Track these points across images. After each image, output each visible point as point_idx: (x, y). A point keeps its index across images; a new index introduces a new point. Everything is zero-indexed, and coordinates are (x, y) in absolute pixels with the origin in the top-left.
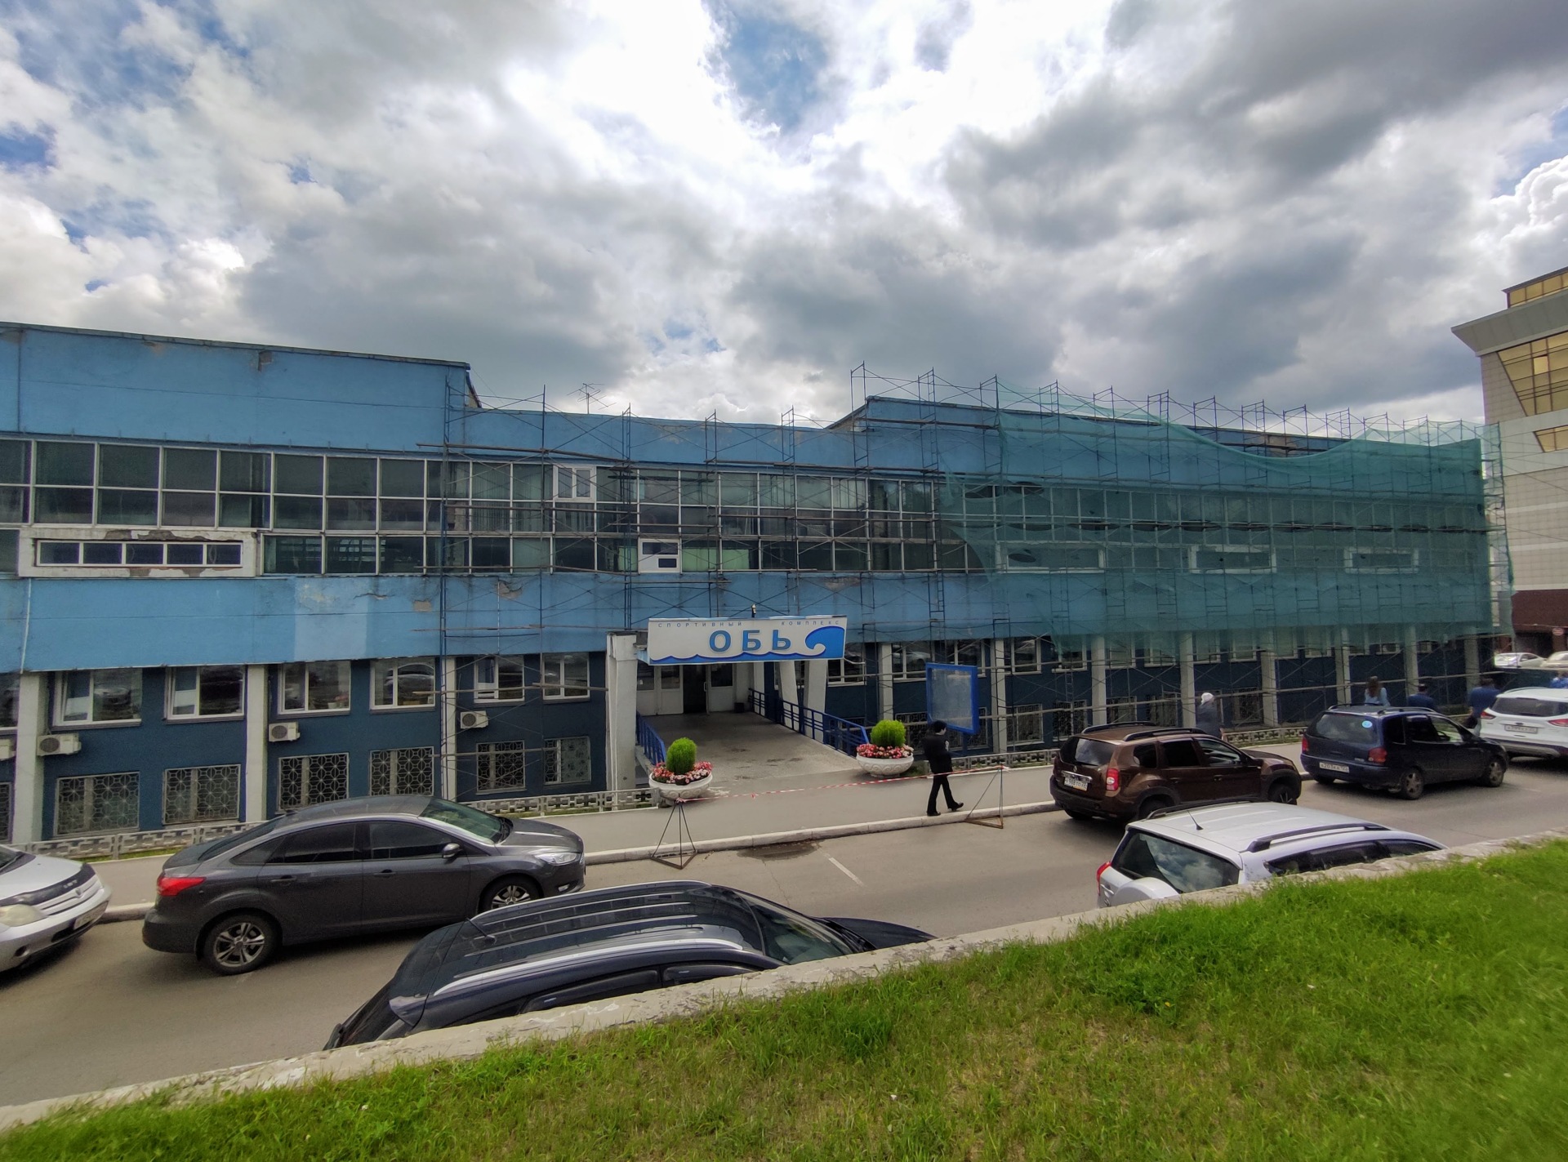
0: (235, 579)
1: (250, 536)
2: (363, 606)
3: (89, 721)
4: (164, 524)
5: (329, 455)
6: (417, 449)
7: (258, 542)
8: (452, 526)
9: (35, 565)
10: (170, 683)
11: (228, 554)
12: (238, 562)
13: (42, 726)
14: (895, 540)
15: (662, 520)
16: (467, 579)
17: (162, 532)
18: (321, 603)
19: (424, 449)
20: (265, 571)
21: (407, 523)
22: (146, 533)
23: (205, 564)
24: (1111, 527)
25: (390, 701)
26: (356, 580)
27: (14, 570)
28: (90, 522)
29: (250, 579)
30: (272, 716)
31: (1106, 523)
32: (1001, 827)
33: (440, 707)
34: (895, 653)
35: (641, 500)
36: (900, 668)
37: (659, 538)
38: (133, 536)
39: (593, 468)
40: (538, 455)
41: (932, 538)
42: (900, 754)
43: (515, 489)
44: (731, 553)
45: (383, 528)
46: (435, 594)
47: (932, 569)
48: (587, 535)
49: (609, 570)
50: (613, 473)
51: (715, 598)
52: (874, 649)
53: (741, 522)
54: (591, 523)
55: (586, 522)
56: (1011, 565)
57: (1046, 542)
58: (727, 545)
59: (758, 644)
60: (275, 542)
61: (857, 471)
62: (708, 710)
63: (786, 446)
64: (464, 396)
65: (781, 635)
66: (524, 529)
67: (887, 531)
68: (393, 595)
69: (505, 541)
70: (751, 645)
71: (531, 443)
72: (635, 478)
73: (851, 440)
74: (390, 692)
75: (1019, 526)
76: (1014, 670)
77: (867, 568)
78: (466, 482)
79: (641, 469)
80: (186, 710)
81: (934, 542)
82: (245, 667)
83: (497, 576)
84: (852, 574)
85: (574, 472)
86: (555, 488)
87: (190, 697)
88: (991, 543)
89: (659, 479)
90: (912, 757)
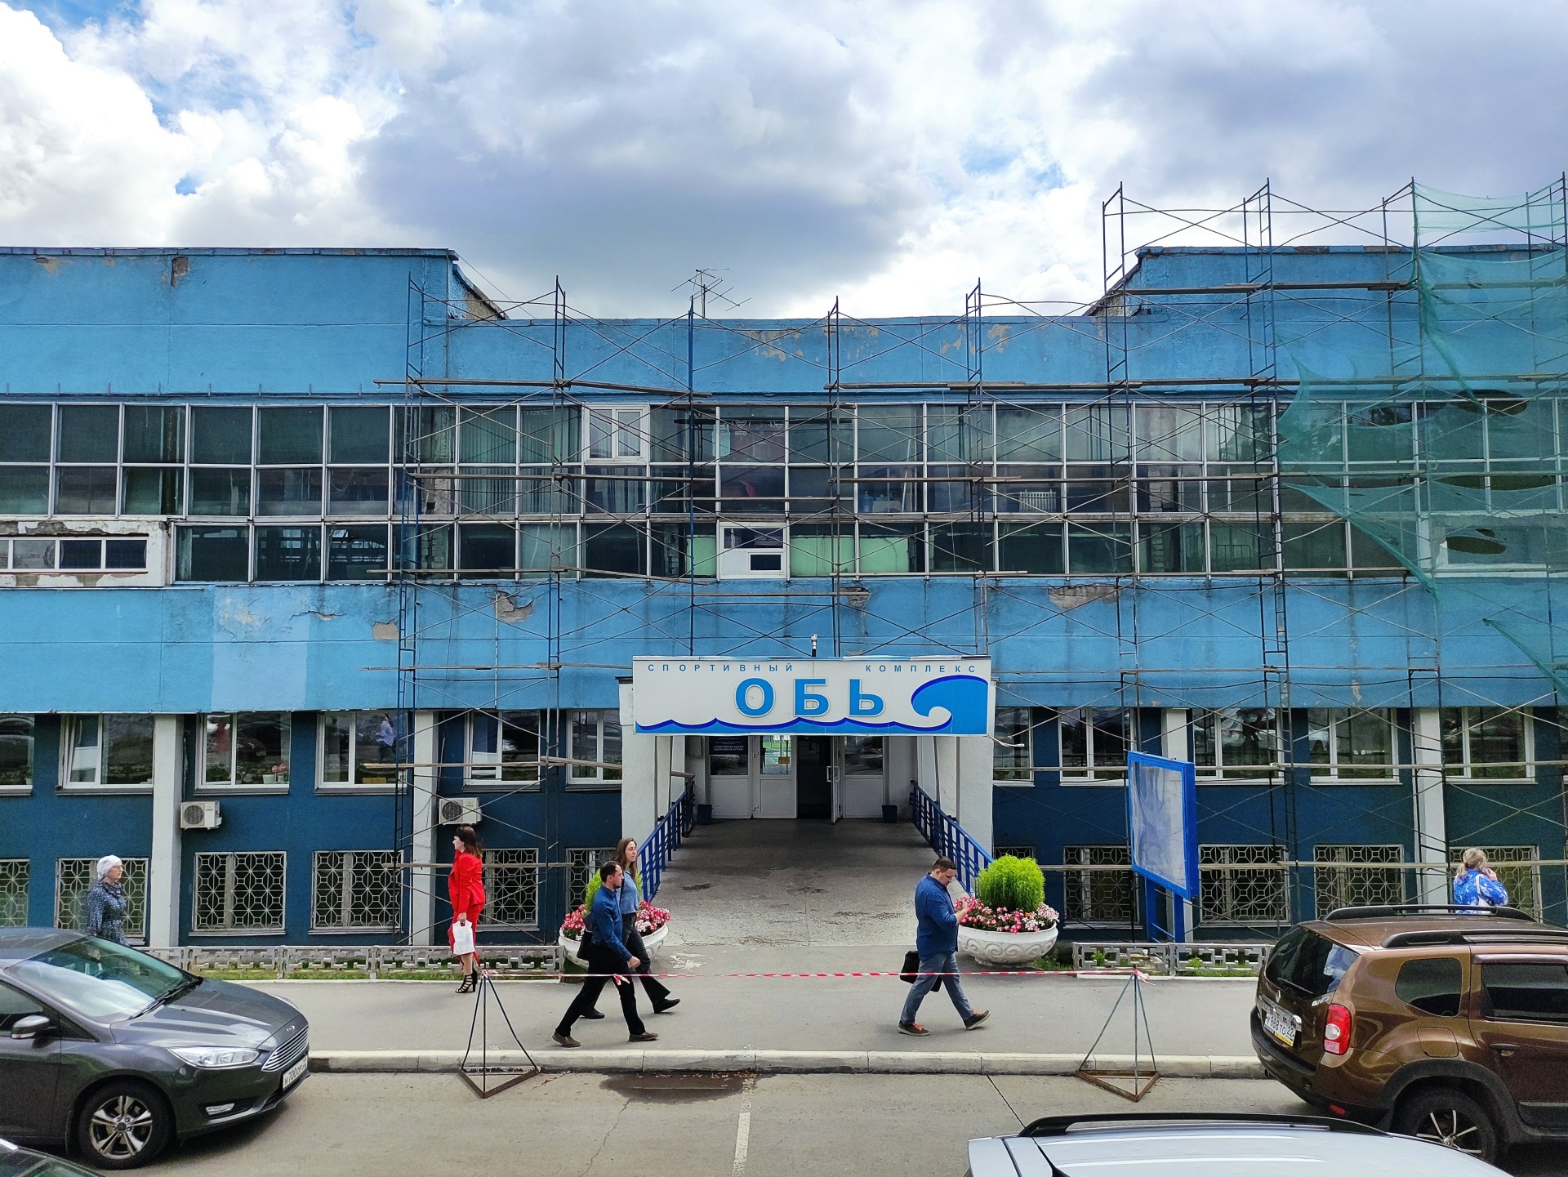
0: (139, 589)
1: (157, 527)
2: (303, 628)
4: (57, 511)
5: (260, 405)
6: (375, 389)
7: (169, 536)
8: (431, 506)
10: (66, 737)
11: (130, 553)
12: (144, 566)
14: (1190, 516)
15: (758, 491)
16: (450, 590)
17: (53, 524)
18: (247, 624)
19: (386, 389)
20: (178, 578)
21: (367, 505)
22: (34, 525)
23: (103, 568)
25: (344, 777)
26: (293, 591)
29: (158, 589)
30: (188, 790)
32: (1135, 1098)
33: (410, 791)
34: (1196, 728)
35: (722, 460)
36: (1209, 758)
37: (751, 520)
38: (22, 530)
39: (643, 408)
40: (559, 391)
41: (1272, 510)
42: (1032, 923)
43: (523, 447)
44: (876, 545)
45: (331, 512)
46: (403, 612)
47: (1272, 571)
48: (634, 518)
49: (670, 574)
50: (675, 415)
51: (845, 622)
52: (1152, 719)
53: (896, 491)
54: (641, 499)
55: (633, 496)
56: (1451, 561)
57: (1539, 512)
58: (868, 531)
59: (824, 704)
60: (191, 536)
61: (1111, 388)
62: (835, 815)
63: (972, 350)
64: (445, 302)
65: (865, 690)
66: (537, 510)
67: (1176, 498)
68: (343, 613)
69: (509, 530)
70: (810, 705)
71: (545, 373)
72: (713, 422)
73: (1101, 333)
74: (344, 761)
75: (1475, 482)
76: (1468, 773)
77: (1133, 569)
78: (451, 438)
79: (721, 407)
80: (82, 775)
81: (1275, 518)
82: (150, 719)
83: (496, 585)
84: (1104, 580)
85: (615, 416)
86: (586, 441)
87: (91, 757)
88: (1406, 516)
89: (755, 421)
90: (1053, 933)
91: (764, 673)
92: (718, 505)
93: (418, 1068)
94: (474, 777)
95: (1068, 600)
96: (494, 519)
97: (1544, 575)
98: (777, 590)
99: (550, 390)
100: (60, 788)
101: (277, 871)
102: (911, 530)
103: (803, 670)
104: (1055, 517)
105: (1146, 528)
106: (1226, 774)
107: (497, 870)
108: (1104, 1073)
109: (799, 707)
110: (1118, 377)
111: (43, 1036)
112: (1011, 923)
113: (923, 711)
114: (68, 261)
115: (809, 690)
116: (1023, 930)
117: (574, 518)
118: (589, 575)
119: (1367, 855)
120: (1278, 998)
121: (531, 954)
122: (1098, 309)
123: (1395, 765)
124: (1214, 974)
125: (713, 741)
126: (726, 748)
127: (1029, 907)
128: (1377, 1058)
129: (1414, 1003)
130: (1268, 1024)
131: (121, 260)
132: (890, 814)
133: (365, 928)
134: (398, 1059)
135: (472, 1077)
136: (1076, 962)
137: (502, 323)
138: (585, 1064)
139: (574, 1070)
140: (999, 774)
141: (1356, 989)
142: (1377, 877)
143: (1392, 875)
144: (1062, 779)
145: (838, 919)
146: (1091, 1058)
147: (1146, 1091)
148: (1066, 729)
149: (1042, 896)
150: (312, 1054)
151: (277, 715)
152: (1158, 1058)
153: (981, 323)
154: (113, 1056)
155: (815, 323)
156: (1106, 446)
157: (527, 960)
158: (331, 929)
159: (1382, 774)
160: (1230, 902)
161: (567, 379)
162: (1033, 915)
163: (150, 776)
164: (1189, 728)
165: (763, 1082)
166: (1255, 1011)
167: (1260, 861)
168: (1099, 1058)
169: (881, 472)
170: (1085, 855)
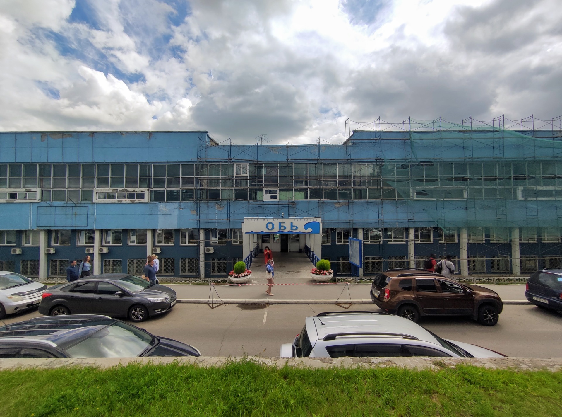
0: (143, 203)
1: (146, 190)
2: (176, 212)
3: (111, 244)
4: (126, 187)
5: (168, 164)
6: (191, 161)
7: (149, 192)
8: (202, 185)
9: (97, 199)
10: (129, 234)
11: (141, 196)
12: (144, 198)
13: (100, 245)
14: (364, 187)
15: (272, 182)
16: (207, 203)
17: (125, 189)
18: (165, 211)
19: (193, 160)
20: (151, 201)
21: (189, 185)
22: (121, 190)
23: (136, 199)
24: (470, 179)
25: (186, 243)
26: (174, 204)
27: (92, 201)
28: (109, 187)
29: (147, 203)
30: (154, 245)
31: (468, 177)
32: (347, 308)
33: (199, 245)
34: (365, 232)
35: (264, 175)
36: (367, 238)
37: (271, 188)
38: (119, 191)
39: (247, 164)
40: (229, 160)
41: (381, 186)
42: (327, 273)
43: (222, 173)
44: (297, 193)
45: (182, 187)
46: (197, 208)
47: (380, 199)
48: (246, 187)
49: (253, 200)
50: (254, 165)
51: (291, 211)
52: (356, 230)
53: (302, 182)
54: (247, 183)
55: (245, 183)
56: (417, 197)
57: (435, 187)
58: (296, 190)
59: (285, 228)
60: (153, 192)
61: (347, 160)
62: (289, 251)
63: (318, 152)
64: (206, 142)
65: (294, 225)
66: (225, 186)
67: (361, 184)
68: (185, 208)
69: (219, 190)
70: (282, 228)
71: (226, 157)
72: (263, 167)
73: (345, 149)
74: (186, 240)
75: (422, 181)
76: (419, 241)
77: (352, 199)
78: (207, 171)
79: (264, 164)
80: (133, 242)
81: (381, 188)
82: (146, 230)
83: (216, 202)
84: (346, 201)
85: (241, 166)
86: (235, 171)
87: (134, 238)
88: (408, 188)
89: (271, 167)
90: (332, 275)
91: (272, 221)
92: (263, 185)
93: (199, 303)
94: (212, 243)
95: (338, 205)
96: (216, 188)
97: (435, 200)
98: (276, 203)
99: (228, 160)
100: (128, 245)
101: (172, 262)
102: (305, 190)
103: (281, 220)
104: (335, 187)
105: (355, 190)
106: (371, 242)
107: (218, 262)
108: (341, 303)
109: (280, 228)
110: (349, 158)
111: (121, 295)
112: (323, 273)
113: (306, 229)
114: (128, 134)
115: (282, 225)
116: (326, 275)
117: (233, 188)
118: (236, 200)
119: (399, 258)
120: (376, 287)
121: (223, 280)
122: (344, 144)
123: (405, 239)
124: (365, 283)
125: (263, 235)
126: (266, 237)
127: (327, 270)
128: (395, 299)
129: (403, 288)
130: (374, 293)
131: (138, 134)
132: (300, 251)
133: (191, 274)
134: (195, 301)
135: (210, 305)
136: (337, 281)
137: (218, 146)
138: (233, 302)
139: (231, 303)
140: (323, 242)
141: (391, 285)
142: (401, 262)
143: (404, 262)
144: (337, 243)
145: (288, 273)
146: (338, 300)
147: (349, 307)
148: (337, 232)
149: (330, 267)
150: (177, 299)
151: (172, 230)
152: (352, 300)
153: (319, 146)
154: (135, 299)
155: (284, 146)
156: (346, 172)
157: (222, 281)
158: (184, 274)
159: (402, 241)
160: (371, 268)
161: (231, 158)
162: (328, 272)
163: (146, 242)
164: (363, 232)
165: (270, 306)
166: (371, 290)
167: (377, 260)
168: (340, 300)
169: (299, 178)
170: (341, 259)
